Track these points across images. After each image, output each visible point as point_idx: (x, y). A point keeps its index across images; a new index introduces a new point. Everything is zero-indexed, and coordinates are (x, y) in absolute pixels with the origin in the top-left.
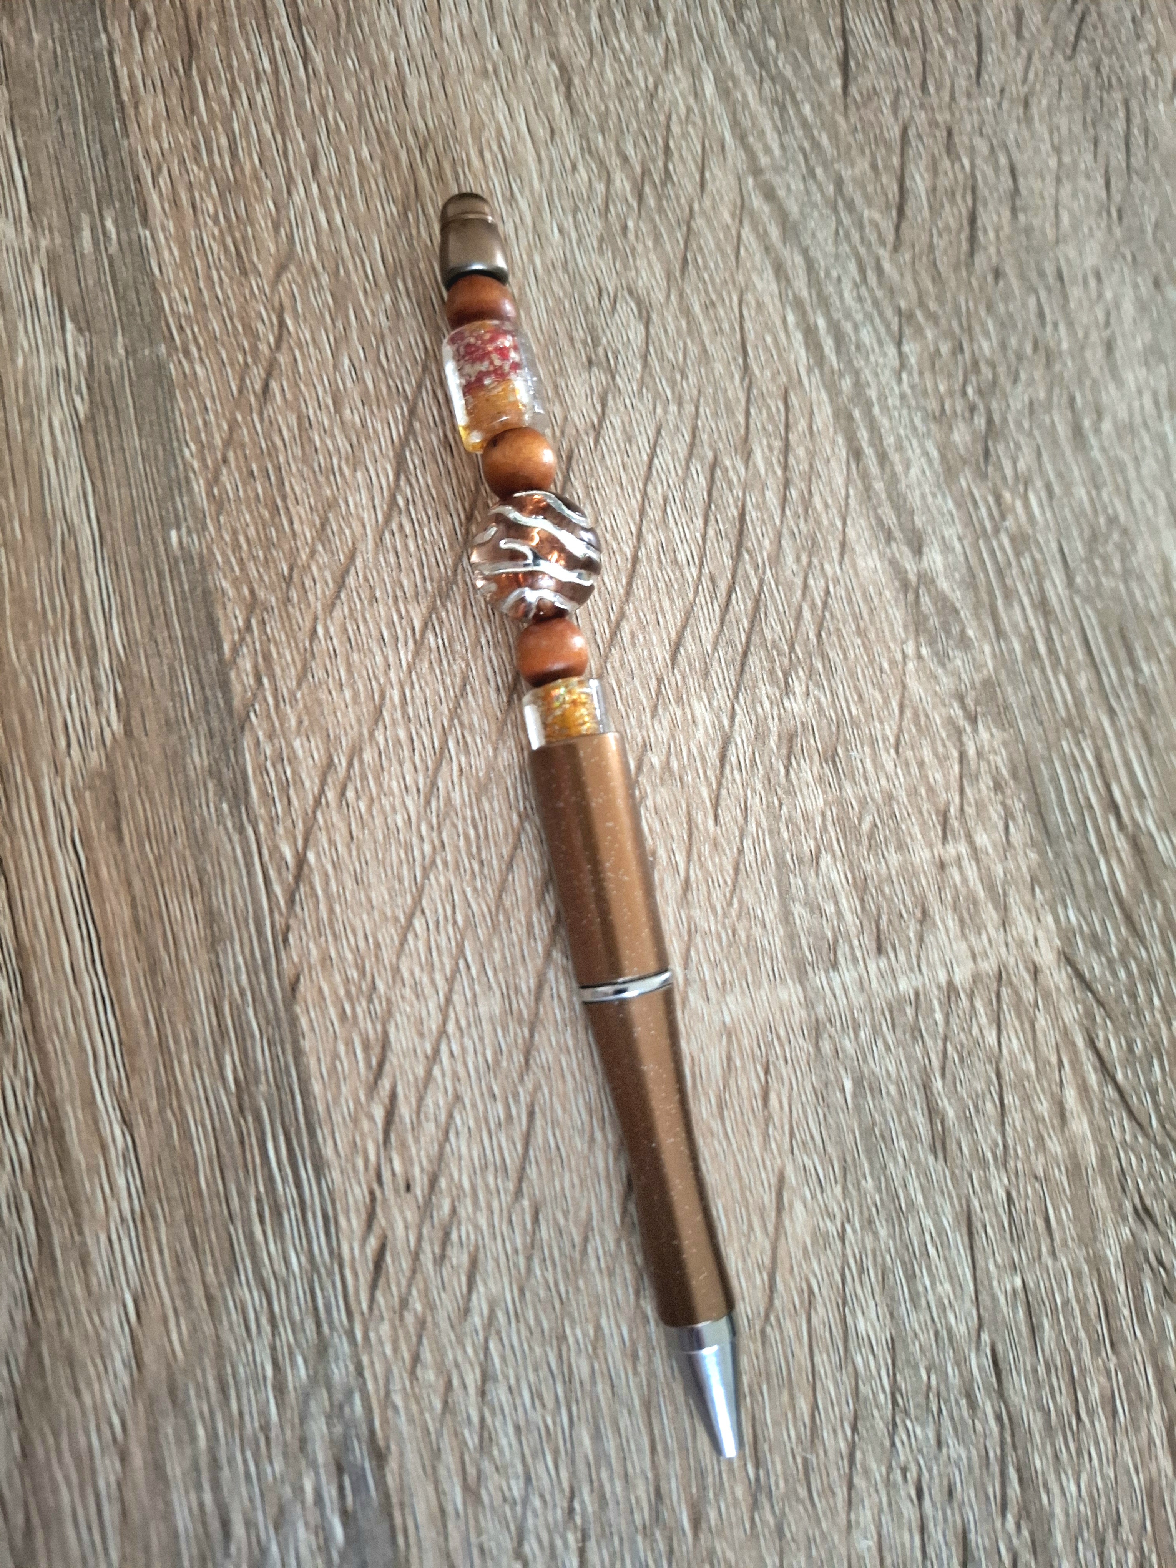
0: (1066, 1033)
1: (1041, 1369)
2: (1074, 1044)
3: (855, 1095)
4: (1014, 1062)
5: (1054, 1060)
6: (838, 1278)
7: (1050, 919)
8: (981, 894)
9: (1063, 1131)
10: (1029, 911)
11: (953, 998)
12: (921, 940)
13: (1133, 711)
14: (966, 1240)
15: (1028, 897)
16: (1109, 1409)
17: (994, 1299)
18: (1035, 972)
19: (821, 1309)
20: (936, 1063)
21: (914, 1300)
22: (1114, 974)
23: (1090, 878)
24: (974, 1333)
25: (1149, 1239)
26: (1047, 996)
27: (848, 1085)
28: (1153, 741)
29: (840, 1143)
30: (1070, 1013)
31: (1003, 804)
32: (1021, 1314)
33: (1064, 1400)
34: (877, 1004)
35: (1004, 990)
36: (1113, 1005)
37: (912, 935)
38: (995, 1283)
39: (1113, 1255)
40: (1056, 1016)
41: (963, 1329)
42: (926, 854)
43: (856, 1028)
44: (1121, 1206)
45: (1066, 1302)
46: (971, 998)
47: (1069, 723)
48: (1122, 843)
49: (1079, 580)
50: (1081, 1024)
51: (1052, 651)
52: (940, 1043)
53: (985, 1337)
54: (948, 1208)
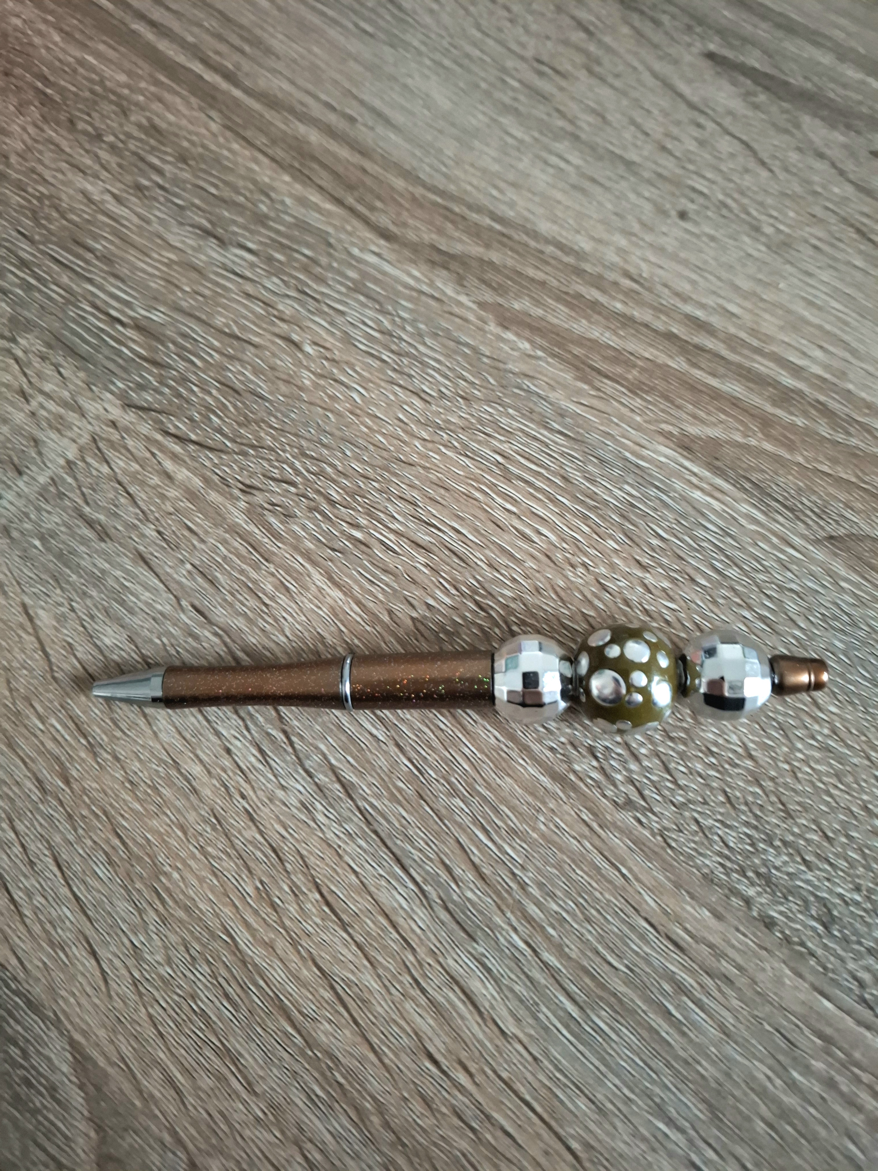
0: (148, 439)
1: (229, 598)
2: (156, 441)
3: (43, 545)
4: (125, 471)
5: (148, 455)
6: (82, 629)
7: (109, 395)
8: (62, 411)
9: (173, 483)
10: (93, 400)
11: (73, 467)
12: (40, 454)
13: (102, 270)
14: (146, 567)
15: (89, 394)
16: (283, 590)
17: (179, 583)
18: (114, 424)
19: (79, 648)
20: (80, 501)
21: (131, 611)
22: (161, 393)
23: (120, 361)
24: (176, 606)
25: (259, 498)
26: (127, 430)
27: (37, 543)
28: (122, 275)
29: (47, 570)
30: (145, 428)
31: (52, 364)
32: (200, 580)
33: (252, 603)
34: (32, 497)
35: (101, 445)
36: (169, 408)
37: (34, 455)
38: (175, 576)
39: (240, 519)
40: (137, 435)
41: (168, 607)
42: (21, 415)
43: (27, 515)
44: (231, 495)
45: (224, 558)
46: (83, 460)
47: (68, 302)
48: (130, 333)
49: (37, 237)
50: (155, 429)
51: (39, 278)
52: (78, 491)
53: (184, 603)
54: (126, 560)
